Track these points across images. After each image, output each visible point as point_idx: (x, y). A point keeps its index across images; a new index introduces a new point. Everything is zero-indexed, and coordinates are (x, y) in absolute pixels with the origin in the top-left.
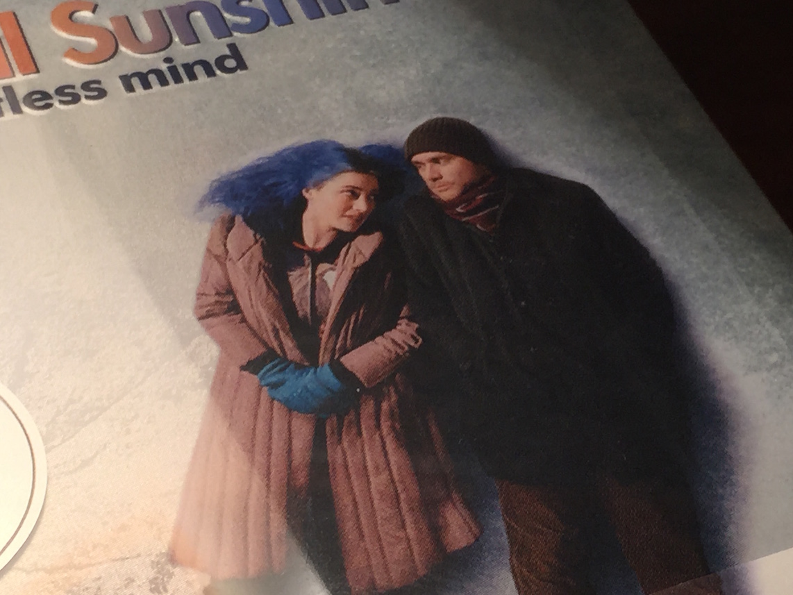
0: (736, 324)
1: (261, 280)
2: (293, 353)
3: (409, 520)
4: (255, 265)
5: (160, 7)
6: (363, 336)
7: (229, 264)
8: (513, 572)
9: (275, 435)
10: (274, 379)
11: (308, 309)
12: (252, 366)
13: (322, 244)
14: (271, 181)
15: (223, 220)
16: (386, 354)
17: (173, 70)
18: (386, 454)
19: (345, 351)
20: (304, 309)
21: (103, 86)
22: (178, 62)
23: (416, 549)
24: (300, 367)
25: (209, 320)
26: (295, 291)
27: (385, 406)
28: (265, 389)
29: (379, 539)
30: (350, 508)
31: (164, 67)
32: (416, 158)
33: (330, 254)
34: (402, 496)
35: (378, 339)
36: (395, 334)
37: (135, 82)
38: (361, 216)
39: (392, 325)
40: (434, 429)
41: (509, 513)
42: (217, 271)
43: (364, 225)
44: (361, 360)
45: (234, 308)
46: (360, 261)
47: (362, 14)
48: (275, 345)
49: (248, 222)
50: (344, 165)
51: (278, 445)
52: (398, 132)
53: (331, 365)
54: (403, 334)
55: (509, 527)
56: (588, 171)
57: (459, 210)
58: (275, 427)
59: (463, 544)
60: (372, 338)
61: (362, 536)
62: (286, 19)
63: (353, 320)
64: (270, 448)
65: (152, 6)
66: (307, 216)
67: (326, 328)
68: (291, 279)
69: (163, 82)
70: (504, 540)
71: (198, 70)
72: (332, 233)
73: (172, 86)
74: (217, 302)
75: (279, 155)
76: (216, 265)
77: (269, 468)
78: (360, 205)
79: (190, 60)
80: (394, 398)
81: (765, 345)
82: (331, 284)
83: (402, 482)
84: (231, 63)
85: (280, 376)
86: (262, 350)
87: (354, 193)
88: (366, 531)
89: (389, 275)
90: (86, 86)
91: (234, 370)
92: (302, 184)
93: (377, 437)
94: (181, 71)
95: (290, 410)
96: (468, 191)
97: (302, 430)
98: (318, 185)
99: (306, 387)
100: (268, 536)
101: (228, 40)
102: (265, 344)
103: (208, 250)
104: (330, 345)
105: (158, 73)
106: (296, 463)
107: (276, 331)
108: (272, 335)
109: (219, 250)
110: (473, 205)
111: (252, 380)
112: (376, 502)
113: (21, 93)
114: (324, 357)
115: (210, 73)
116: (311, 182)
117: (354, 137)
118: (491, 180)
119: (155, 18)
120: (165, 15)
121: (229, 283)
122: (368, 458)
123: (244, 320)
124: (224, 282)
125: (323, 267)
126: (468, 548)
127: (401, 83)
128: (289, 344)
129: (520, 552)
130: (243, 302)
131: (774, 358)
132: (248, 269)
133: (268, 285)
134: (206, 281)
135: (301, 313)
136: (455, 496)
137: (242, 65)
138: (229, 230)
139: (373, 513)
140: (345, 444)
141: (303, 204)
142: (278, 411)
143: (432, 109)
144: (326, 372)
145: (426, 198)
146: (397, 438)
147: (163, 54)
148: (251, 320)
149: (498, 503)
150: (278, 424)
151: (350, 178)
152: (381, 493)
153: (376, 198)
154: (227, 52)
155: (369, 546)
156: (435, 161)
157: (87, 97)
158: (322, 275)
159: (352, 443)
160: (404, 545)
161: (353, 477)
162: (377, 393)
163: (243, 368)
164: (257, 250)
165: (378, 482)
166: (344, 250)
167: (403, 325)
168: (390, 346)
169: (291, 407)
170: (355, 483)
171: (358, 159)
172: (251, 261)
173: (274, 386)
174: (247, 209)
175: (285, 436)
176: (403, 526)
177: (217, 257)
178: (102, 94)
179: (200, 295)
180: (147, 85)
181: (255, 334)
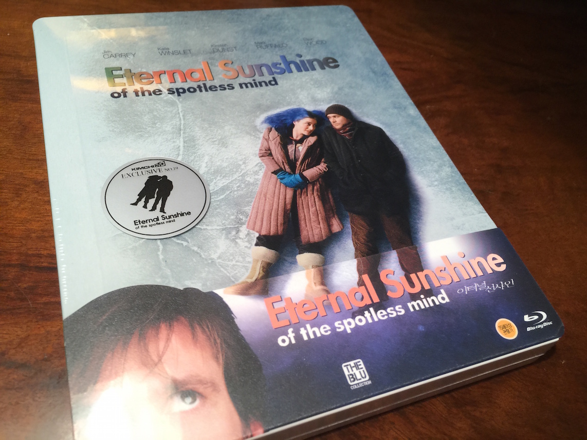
0: (425, 172)
1: (279, 147)
2: (288, 169)
3: (321, 223)
4: (278, 142)
5: (253, 64)
6: (309, 166)
7: (269, 142)
8: (353, 240)
9: (281, 194)
10: (281, 177)
11: (293, 157)
12: (275, 173)
13: (298, 138)
14: (284, 118)
15: (268, 129)
16: (317, 172)
17: (255, 83)
18: (315, 202)
19: (304, 170)
20: (292, 157)
21: (234, 86)
22: (257, 81)
23: (323, 231)
24: (289, 174)
25: (263, 158)
26: (289, 151)
27: (315, 188)
28: (279, 179)
29: (312, 227)
30: (303, 217)
31: (253, 82)
32: (328, 115)
33: (301, 141)
34: (319, 215)
35: (314, 168)
36: (319, 167)
37: (244, 86)
38: (311, 131)
39: (319, 164)
40: (330, 196)
41: (352, 222)
42: (266, 144)
43: (312, 134)
44: (309, 173)
45: (271, 155)
46: (310, 144)
47: (314, 72)
48: (283, 167)
49: (276, 130)
50: (307, 116)
51: (282, 197)
52: (324, 107)
53: (299, 174)
54: (322, 167)
55: (352, 226)
56: (381, 123)
57: (341, 132)
58: (281, 191)
59: (338, 231)
60: (312, 167)
61: (306, 226)
62: (291, 71)
63: (307, 161)
64: (279, 197)
65: (250, 64)
66: (294, 130)
67: (298, 163)
68: (288, 148)
69: (252, 86)
70: (350, 230)
71: (263, 84)
72: (302, 135)
73: (255, 88)
74: (265, 153)
75: (287, 111)
76: (266, 142)
77: (279, 203)
78: (311, 128)
79: (261, 81)
80: (318, 185)
81: (433, 179)
82: (301, 150)
83: (319, 210)
84: (273, 83)
85: (283, 176)
86: (279, 168)
87: (309, 124)
88: (308, 224)
89: (319, 149)
90: (228, 85)
91: (270, 173)
92: (293, 120)
93: (312, 197)
94: (258, 84)
95: (286, 187)
96: (344, 126)
97: (290, 193)
98: (298, 121)
99: (291, 180)
100: (277, 223)
101: (273, 76)
102: (279, 166)
103: (264, 137)
104: (300, 168)
105: (251, 84)
106: (287, 202)
107: (283, 163)
108: (282, 164)
109: (267, 137)
110: (346, 131)
111: (275, 176)
112: (311, 216)
113: (208, 86)
114: (297, 171)
115: (267, 85)
116: (296, 120)
117: (310, 108)
118: (351, 124)
119: (251, 67)
120: (254, 67)
121: (269, 147)
122: (310, 203)
123: (273, 159)
124: (268, 147)
125: (298, 145)
126: (339, 232)
127: (325, 93)
128: (287, 167)
129: (355, 234)
130: (273, 153)
131: (436, 183)
132: (275, 144)
133: (282, 150)
134: (262, 146)
135: (291, 158)
136: (336, 216)
137: (276, 83)
138: (270, 132)
139: (310, 220)
140: (303, 198)
141: (293, 126)
142: (282, 186)
143: (334, 101)
144: (298, 176)
145: (331, 127)
146: (319, 197)
147: (253, 78)
148: (276, 159)
149: (349, 220)
150: (282, 190)
151: (308, 120)
152: (313, 213)
153: (316, 126)
154: (272, 79)
155: (308, 229)
156: (335, 117)
157: (228, 89)
158: (298, 147)
159: (305, 198)
160: (319, 230)
161: (305, 208)
162: (313, 184)
163: (272, 173)
164: (278, 139)
165: (312, 210)
166: (305, 140)
167: (322, 164)
168: (318, 170)
169: (286, 185)
170: (305, 211)
171: (311, 114)
172: (276, 141)
173: (281, 179)
174: (276, 126)
175: (284, 193)
176: (319, 224)
177: (266, 139)
178: (233, 88)
179: (260, 150)
180: (247, 87)
181: (276, 163)
